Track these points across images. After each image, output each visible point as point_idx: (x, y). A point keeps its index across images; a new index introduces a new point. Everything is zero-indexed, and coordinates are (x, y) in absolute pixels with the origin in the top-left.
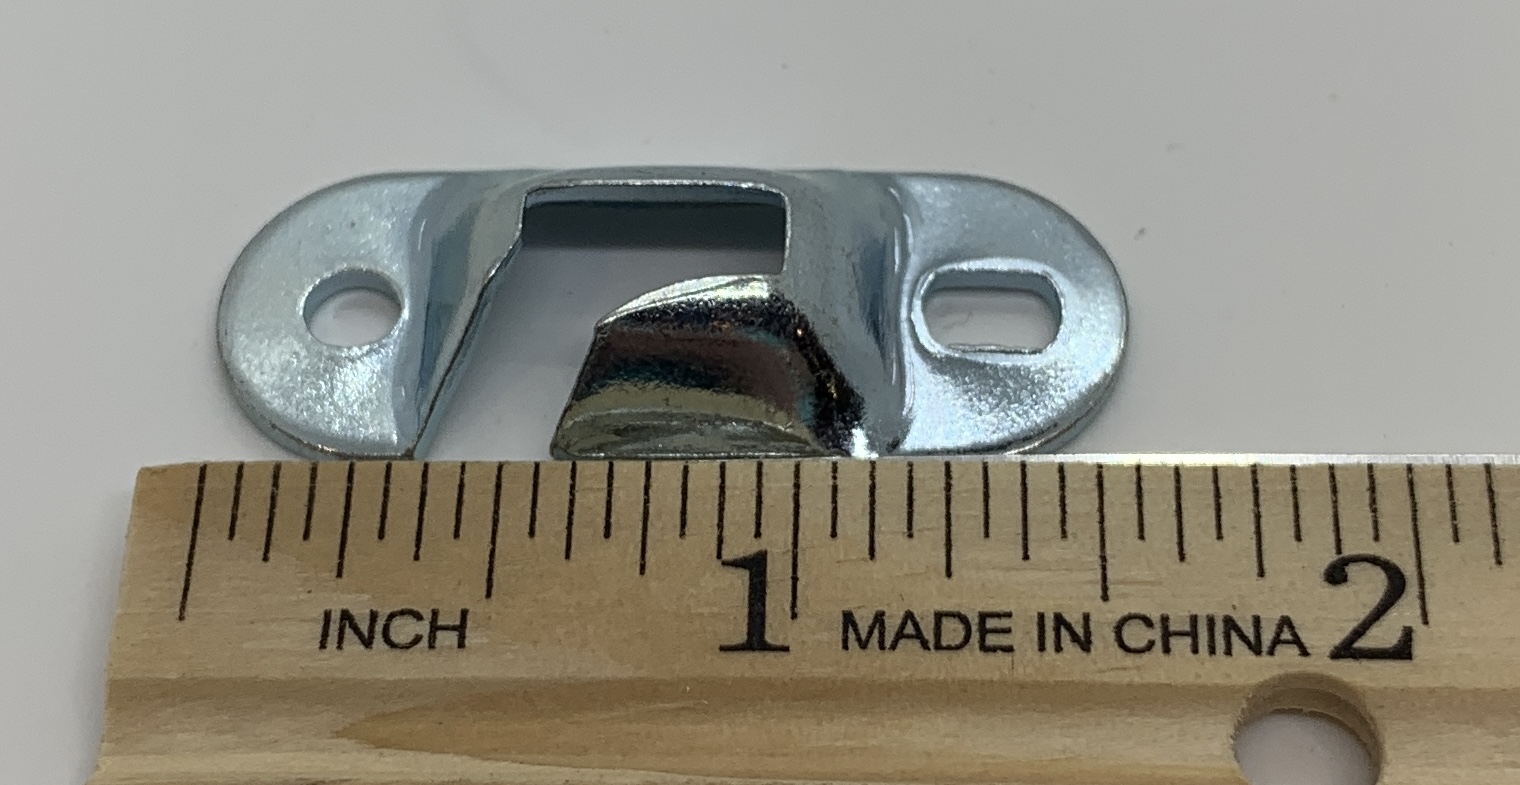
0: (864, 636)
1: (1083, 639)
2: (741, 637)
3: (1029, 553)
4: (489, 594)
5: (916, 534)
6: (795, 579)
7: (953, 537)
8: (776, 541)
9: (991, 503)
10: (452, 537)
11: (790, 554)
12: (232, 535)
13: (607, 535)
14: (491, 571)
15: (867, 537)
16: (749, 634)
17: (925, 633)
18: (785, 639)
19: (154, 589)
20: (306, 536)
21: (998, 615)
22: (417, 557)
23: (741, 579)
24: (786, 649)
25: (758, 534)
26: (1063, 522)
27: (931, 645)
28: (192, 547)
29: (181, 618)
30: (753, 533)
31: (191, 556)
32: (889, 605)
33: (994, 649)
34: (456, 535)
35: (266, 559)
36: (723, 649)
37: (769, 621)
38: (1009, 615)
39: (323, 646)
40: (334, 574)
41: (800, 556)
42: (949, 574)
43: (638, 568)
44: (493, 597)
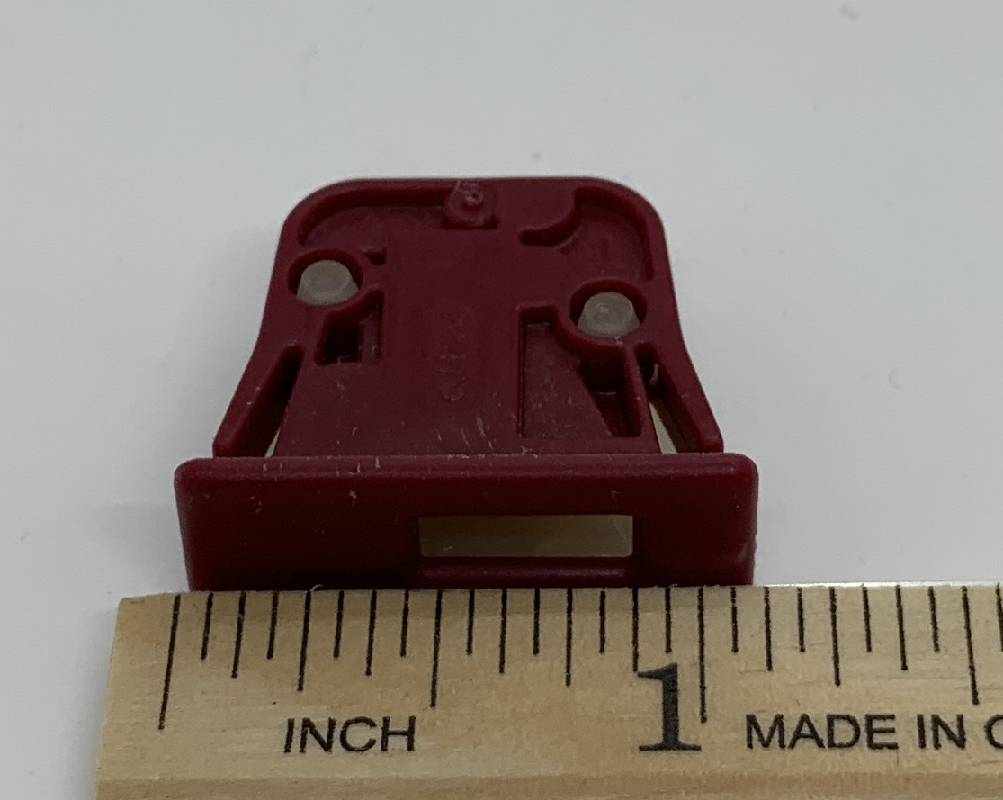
0: (766, 735)
1: (958, 736)
2: (657, 738)
3: (907, 664)
4: (433, 704)
5: (807, 648)
6: (703, 688)
7: (839, 651)
8: (685, 656)
9: (871, 621)
10: (399, 655)
11: (698, 668)
12: (204, 655)
13: (536, 651)
14: (434, 684)
15: (765, 652)
16: (665, 735)
17: (819, 733)
18: (697, 739)
19: (136, 703)
20: (270, 656)
21: (883, 718)
22: (368, 673)
23: (655, 689)
24: (697, 748)
25: (669, 650)
26: (935, 637)
27: (825, 743)
28: (170, 665)
29: (161, 727)
30: (664, 649)
31: (168, 674)
32: (787, 709)
33: (880, 747)
34: (403, 653)
35: (234, 675)
36: (642, 749)
37: (682, 724)
38: (892, 717)
39: (287, 750)
40: (297, 688)
41: (707, 668)
42: (838, 683)
43: (564, 681)
44: (437, 706)
